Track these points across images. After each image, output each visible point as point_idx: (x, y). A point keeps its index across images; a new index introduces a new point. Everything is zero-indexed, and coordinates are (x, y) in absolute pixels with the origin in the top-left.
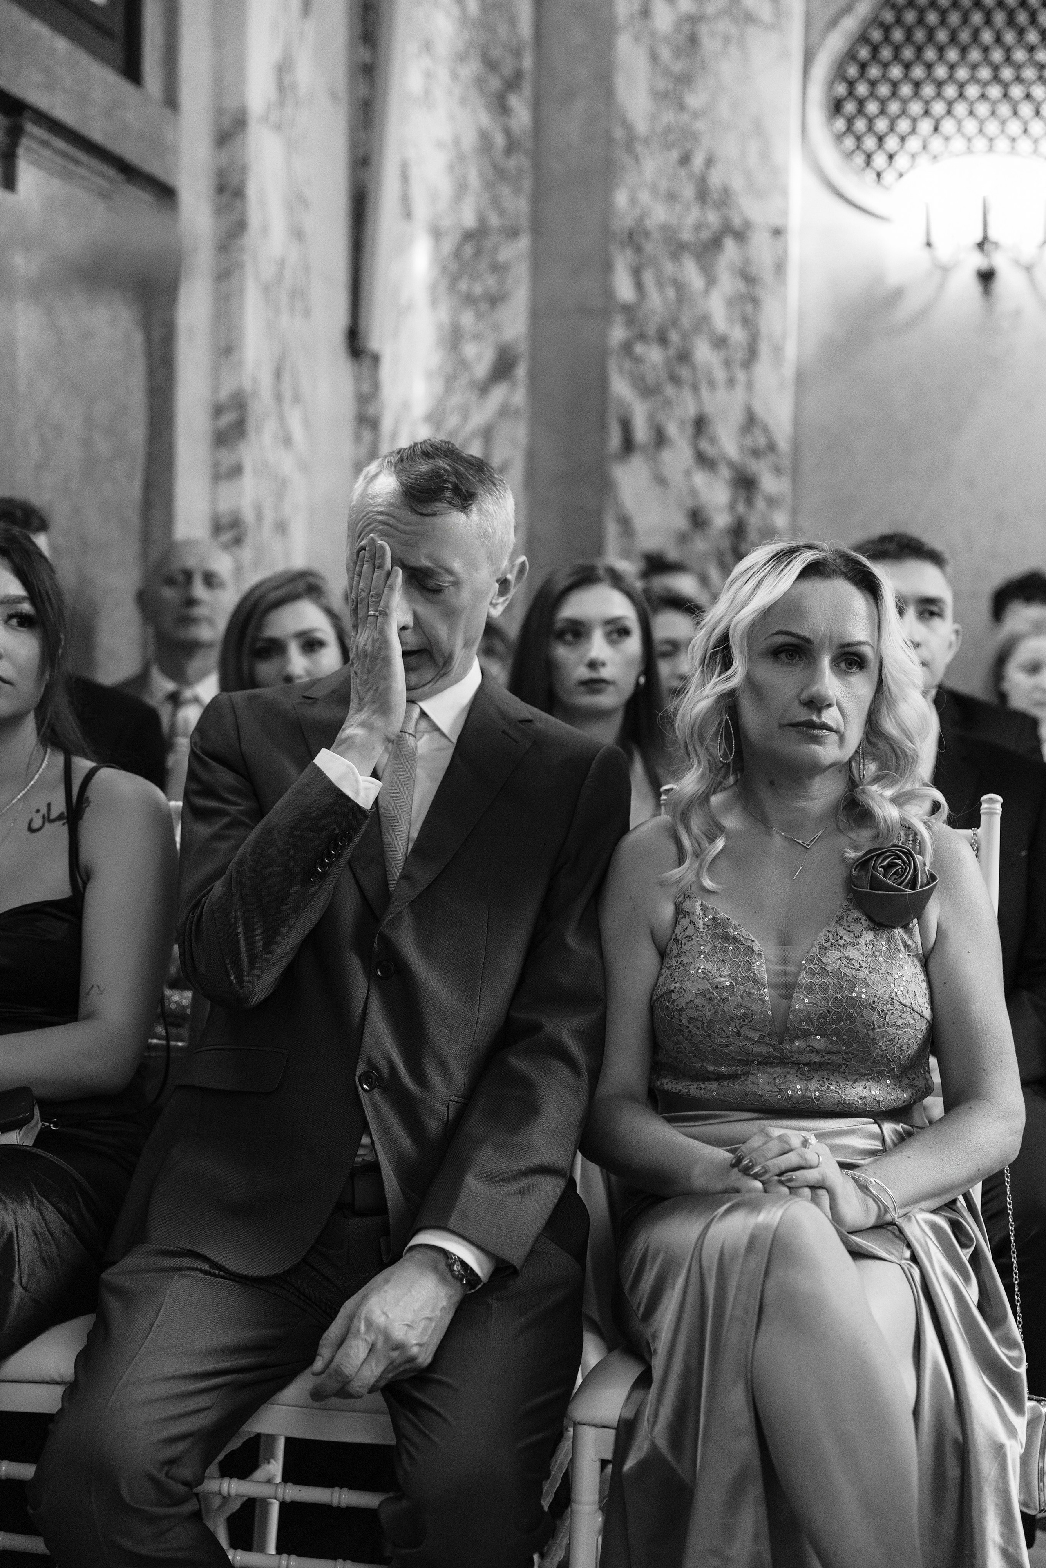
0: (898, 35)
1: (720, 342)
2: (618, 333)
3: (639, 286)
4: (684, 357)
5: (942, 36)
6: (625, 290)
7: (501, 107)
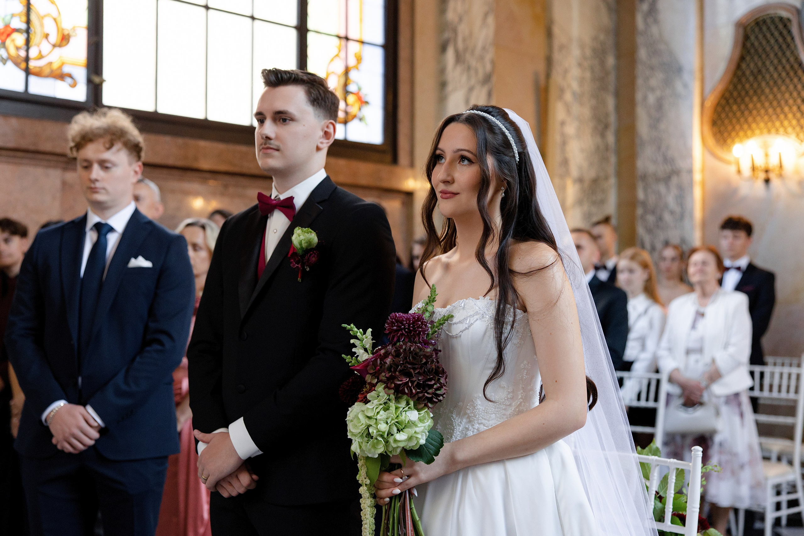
0: (735, 94)
1: (672, 213)
2: (639, 211)
3: (646, 195)
4: (660, 219)
5: (751, 92)
6: (641, 195)
7: (603, 135)
